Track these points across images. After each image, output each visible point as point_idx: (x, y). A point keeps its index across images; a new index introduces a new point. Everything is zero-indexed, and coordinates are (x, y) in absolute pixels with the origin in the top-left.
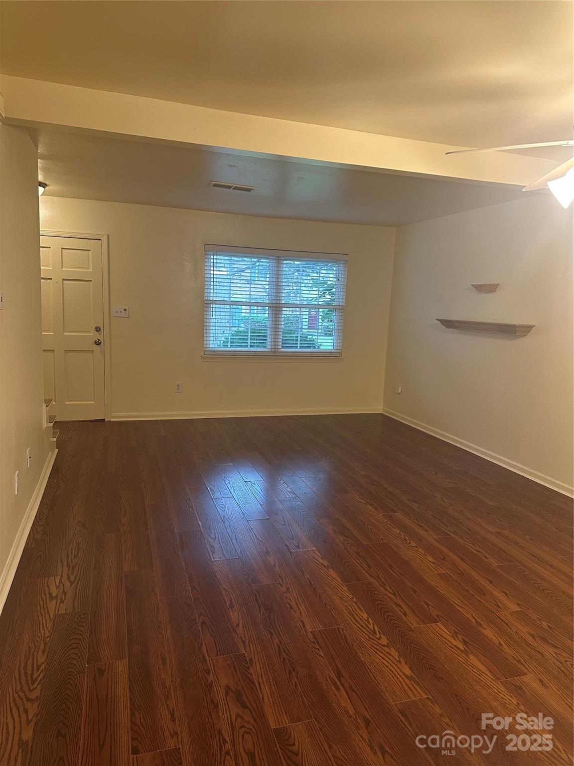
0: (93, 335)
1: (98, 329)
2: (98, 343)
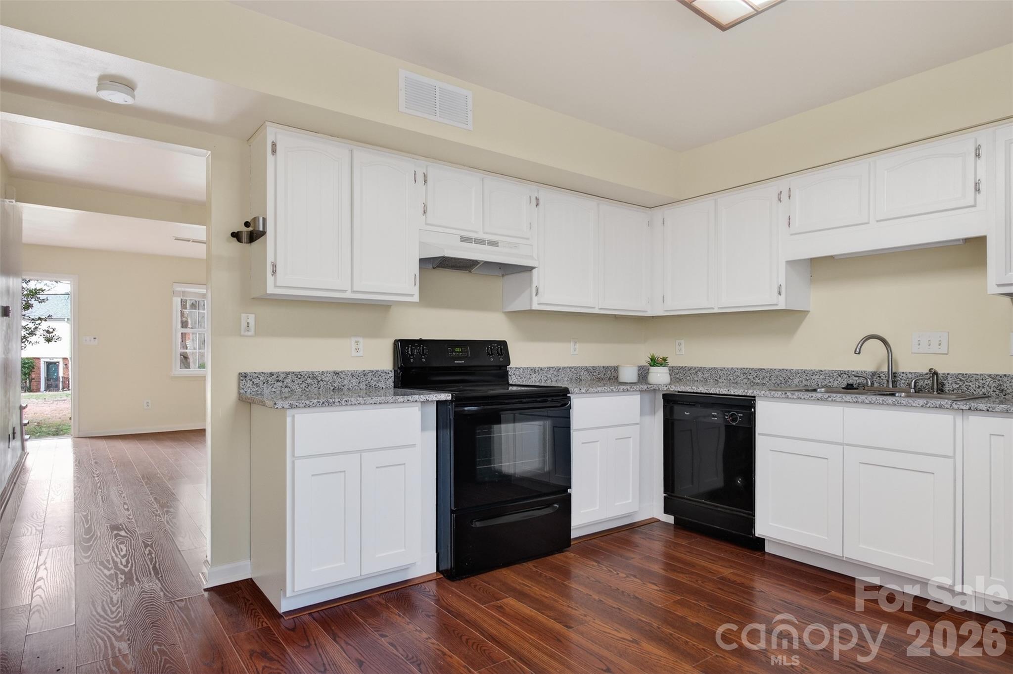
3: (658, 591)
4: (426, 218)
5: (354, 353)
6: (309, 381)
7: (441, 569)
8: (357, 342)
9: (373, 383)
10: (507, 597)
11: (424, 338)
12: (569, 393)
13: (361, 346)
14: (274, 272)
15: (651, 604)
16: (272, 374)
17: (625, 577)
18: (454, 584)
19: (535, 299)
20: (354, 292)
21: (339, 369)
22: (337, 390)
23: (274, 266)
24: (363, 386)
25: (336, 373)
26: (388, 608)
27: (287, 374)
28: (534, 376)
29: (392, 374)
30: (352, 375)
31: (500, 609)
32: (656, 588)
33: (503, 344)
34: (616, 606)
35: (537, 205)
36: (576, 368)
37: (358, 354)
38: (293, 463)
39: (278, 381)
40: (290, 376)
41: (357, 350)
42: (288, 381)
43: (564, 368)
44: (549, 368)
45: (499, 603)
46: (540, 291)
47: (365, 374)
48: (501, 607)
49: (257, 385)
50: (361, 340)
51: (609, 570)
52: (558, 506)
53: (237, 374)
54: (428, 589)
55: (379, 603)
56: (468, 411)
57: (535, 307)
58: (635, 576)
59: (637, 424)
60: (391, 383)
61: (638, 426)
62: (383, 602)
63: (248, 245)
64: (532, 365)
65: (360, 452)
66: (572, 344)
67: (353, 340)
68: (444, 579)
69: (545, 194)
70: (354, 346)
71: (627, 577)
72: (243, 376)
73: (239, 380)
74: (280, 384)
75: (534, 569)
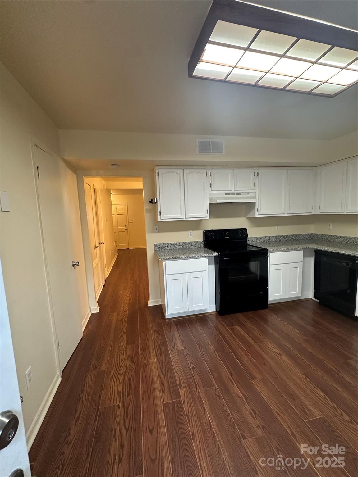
0: (125, 228)
1: (126, 226)
2: (126, 229)
3: (298, 333)
4: (211, 188)
5: (190, 236)
6: (175, 246)
7: (217, 310)
8: (191, 232)
9: (196, 246)
10: (237, 326)
11: (214, 229)
12: (268, 251)
13: (192, 233)
14: (160, 215)
15: (293, 339)
16: (164, 244)
17: (287, 325)
18: (220, 316)
19: (257, 213)
20: (186, 218)
21: (185, 241)
22: (185, 248)
23: (160, 212)
24: (193, 247)
25: (184, 243)
26: (197, 322)
27: (169, 244)
28: (259, 240)
29: (203, 242)
30: (189, 243)
31: (233, 330)
32: (298, 332)
33: (246, 229)
34: (277, 337)
35: (258, 176)
36: (278, 236)
37: (191, 236)
38: (166, 276)
39: (166, 246)
40: (169, 245)
41: (191, 235)
42: (169, 246)
43: (272, 236)
44: (265, 237)
45: (233, 327)
46: (259, 209)
47: (193, 242)
48: (233, 329)
49: (160, 248)
50: (192, 231)
51: (281, 320)
52: (262, 293)
53: (154, 245)
54: (211, 318)
55: (194, 320)
56: (226, 259)
57: (257, 216)
58: (291, 325)
59: (302, 262)
60: (202, 245)
61: (302, 263)
62: (196, 320)
63: (155, 204)
64: (258, 236)
65: (187, 273)
66: (276, 227)
67: (189, 231)
68: (218, 315)
69: (261, 171)
70: (190, 234)
71: (288, 324)
72: (156, 245)
73: (155, 247)
74: (166, 247)
75: (251, 315)
